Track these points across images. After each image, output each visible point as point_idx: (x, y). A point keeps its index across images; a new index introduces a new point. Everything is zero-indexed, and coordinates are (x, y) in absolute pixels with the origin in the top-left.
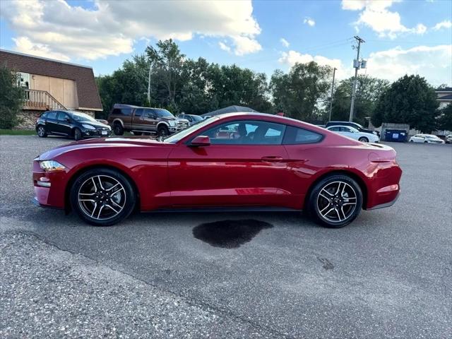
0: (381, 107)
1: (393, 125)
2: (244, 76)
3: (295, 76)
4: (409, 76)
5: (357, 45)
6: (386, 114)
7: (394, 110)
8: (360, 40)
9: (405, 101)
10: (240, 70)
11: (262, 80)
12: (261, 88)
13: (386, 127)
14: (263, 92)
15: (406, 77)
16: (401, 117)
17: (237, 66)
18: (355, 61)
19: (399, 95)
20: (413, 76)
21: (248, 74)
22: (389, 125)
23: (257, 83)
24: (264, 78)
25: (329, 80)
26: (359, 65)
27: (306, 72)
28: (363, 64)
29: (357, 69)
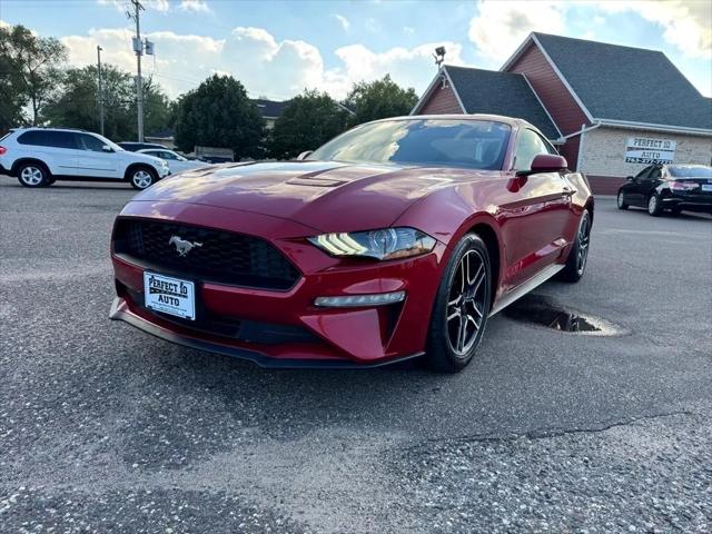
0: (191, 122)
1: (211, 149)
4: (220, 76)
5: (133, 12)
6: (201, 132)
7: (211, 126)
8: (137, 4)
9: (225, 114)
13: (201, 153)
15: (215, 77)
16: (222, 138)
18: (134, 39)
19: (215, 105)
20: (225, 77)
22: (205, 149)
26: (142, 47)
27: (8, 44)
28: (149, 47)
29: (139, 53)
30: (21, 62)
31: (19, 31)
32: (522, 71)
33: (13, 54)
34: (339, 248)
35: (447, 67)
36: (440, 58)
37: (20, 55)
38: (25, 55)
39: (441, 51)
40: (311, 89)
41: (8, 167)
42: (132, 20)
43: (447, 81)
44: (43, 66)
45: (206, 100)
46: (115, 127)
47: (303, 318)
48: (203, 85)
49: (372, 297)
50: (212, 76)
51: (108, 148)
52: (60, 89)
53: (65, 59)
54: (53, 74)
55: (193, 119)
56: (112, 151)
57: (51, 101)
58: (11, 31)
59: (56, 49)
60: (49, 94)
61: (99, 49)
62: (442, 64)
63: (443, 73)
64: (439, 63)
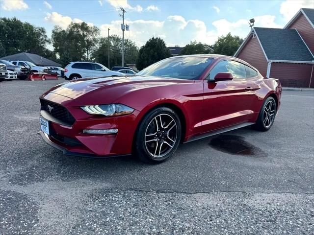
0: (142, 58)
2: (26, 28)
3: (71, 32)
4: (155, 38)
5: (122, 14)
6: (146, 62)
8: (123, 10)
10: (22, 23)
11: (42, 34)
12: (42, 39)
14: (44, 43)
15: (153, 38)
17: (18, 19)
18: (122, 25)
19: (152, 51)
20: (157, 38)
21: (29, 27)
23: (39, 35)
24: (43, 32)
25: (97, 37)
26: (125, 28)
27: (79, 30)
28: (127, 27)
29: (123, 30)
30: (84, 36)
31: (83, 24)
32: (296, 28)
33: (81, 33)
34: (93, 111)
35: (255, 28)
36: (252, 24)
37: (83, 33)
38: (85, 33)
39: (252, 21)
40: (193, 41)
41: (68, 77)
42: (122, 17)
43: (255, 35)
44: (91, 37)
45: (148, 48)
46: (117, 60)
47: (77, 137)
48: (148, 42)
49: (99, 131)
50: (151, 38)
51: (103, 69)
52: (97, 46)
53: (99, 34)
54: (95, 40)
55: (143, 56)
56: (105, 70)
57: (95, 51)
58: (80, 25)
59: (96, 30)
60: (93, 48)
61: (109, 29)
62: (253, 27)
63: (253, 31)
64: (251, 26)
